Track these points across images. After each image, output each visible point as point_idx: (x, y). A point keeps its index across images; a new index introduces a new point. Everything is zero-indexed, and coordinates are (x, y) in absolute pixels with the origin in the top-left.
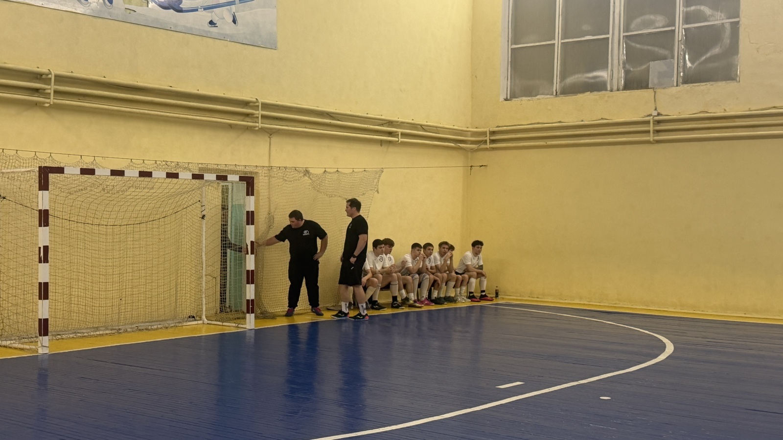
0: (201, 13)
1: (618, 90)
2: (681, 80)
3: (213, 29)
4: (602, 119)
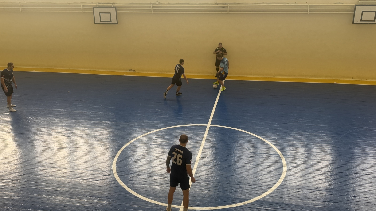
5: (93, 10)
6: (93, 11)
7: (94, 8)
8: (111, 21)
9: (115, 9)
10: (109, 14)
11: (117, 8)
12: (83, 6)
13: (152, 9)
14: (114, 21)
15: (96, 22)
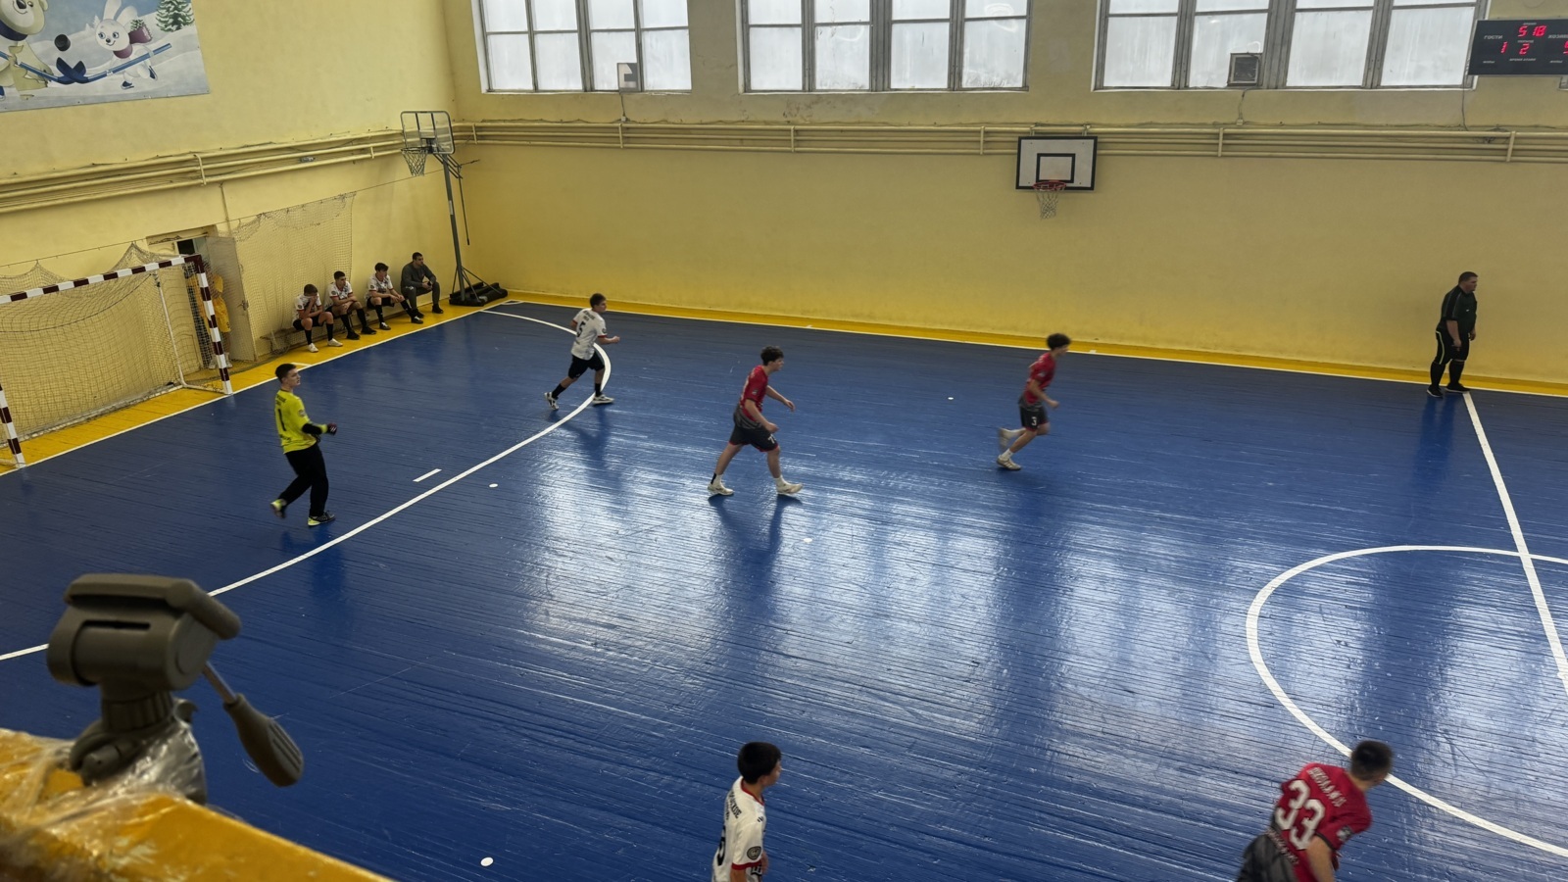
0: (111, 77)
1: (591, 90)
3: (130, 91)
4: (579, 120)
5: (1016, 145)
6: (1016, 151)
7: (1023, 141)
8: (1072, 181)
9: (1092, 141)
10: (1070, 158)
11: (1099, 140)
12: (987, 133)
13: (1221, 141)
14: (1083, 178)
15: (1020, 185)
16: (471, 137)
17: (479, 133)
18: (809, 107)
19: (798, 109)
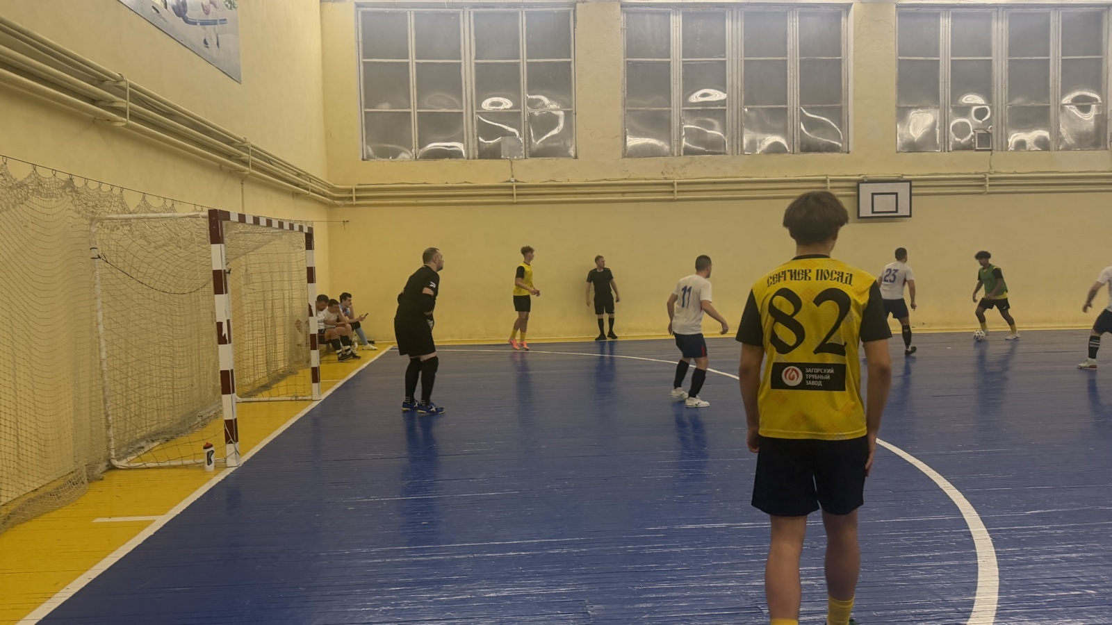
1: (474, 158)
2: (527, 153)
4: (466, 182)
5: (856, 189)
6: (855, 193)
7: (861, 185)
8: (897, 212)
9: (908, 184)
10: (895, 196)
11: (912, 184)
12: (832, 181)
13: (988, 183)
14: (903, 210)
15: (861, 215)
16: (351, 198)
17: (358, 195)
18: (683, 166)
19: (674, 168)
